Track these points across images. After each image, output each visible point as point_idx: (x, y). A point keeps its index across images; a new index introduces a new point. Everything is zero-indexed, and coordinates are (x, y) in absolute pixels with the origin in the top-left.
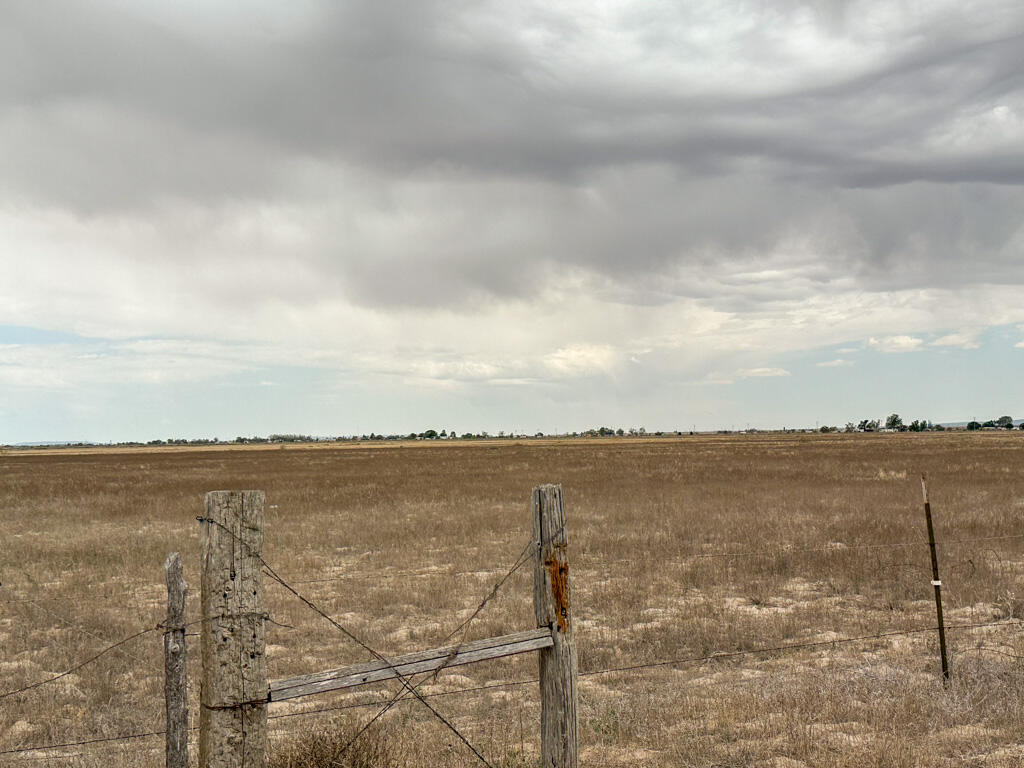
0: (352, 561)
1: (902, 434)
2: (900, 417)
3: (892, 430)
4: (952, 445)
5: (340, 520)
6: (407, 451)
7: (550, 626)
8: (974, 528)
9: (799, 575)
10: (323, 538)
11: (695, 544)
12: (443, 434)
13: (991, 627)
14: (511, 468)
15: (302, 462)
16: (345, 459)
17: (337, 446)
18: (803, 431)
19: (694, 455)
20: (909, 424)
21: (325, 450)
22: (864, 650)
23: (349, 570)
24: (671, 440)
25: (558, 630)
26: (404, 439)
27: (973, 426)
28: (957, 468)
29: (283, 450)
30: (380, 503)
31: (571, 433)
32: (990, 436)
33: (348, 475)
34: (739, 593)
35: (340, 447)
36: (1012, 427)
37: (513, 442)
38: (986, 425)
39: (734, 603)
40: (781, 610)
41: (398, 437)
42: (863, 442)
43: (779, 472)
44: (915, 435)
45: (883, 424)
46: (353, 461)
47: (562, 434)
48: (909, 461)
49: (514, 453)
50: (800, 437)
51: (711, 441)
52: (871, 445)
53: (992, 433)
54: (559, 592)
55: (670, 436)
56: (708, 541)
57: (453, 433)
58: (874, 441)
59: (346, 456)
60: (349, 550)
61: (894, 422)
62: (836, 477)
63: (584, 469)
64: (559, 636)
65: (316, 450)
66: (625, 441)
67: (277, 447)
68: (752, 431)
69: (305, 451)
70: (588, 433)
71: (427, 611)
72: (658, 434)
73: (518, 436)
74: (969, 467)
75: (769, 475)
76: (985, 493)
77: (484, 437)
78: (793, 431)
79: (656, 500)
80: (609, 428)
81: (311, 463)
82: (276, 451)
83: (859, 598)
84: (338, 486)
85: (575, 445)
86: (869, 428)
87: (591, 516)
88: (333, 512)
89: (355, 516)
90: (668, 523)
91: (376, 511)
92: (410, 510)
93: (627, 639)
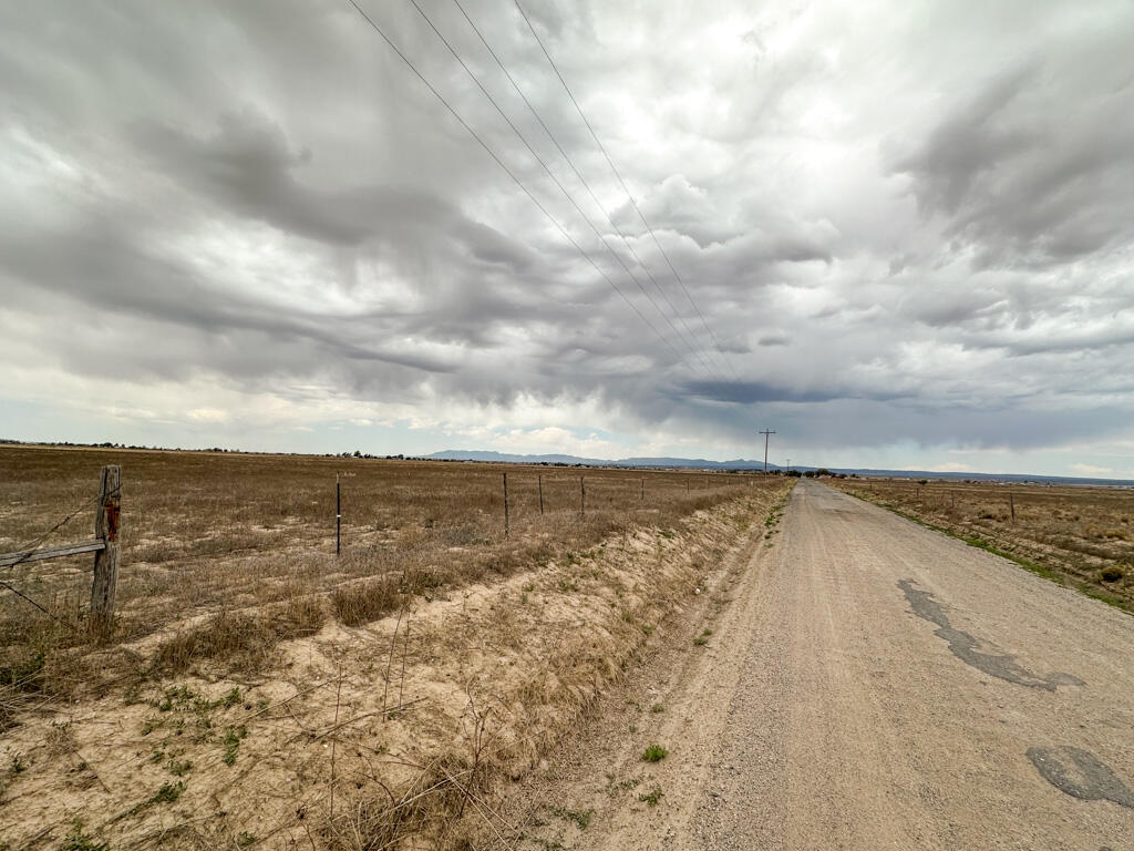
0: (21, 509)
1: (359, 459)
2: (360, 452)
3: (356, 457)
5: (22, 487)
7: (104, 538)
8: (375, 495)
9: (292, 515)
11: (244, 502)
12: (116, 445)
13: (367, 534)
17: (40, 448)
20: (363, 455)
22: (311, 546)
25: (109, 540)
27: (388, 458)
28: (377, 473)
30: (56, 478)
33: (39, 463)
34: (259, 523)
36: (403, 458)
38: (393, 457)
39: (255, 528)
40: (278, 530)
42: (342, 461)
43: (300, 472)
44: (365, 459)
45: (353, 455)
48: (359, 469)
50: (316, 459)
52: (345, 463)
53: (395, 461)
54: (112, 521)
56: (253, 500)
57: (123, 445)
58: (347, 461)
60: (20, 504)
61: (357, 454)
62: (324, 475)
63: (199, 466)
64: (110, 544)
66: (227, 455)
71: (65, 536)
74: (382, 473)
75: (295, 473)
76: (384, 483)
79: (233, 482)
80: (220, 448)
83: (317, 524)
84: (27, 468)
86: (346, 455)
87: (193, 489)
88: (18, 482)
89: (34, 485)
90: (235, 492)
91: (51, 483)
92: (76, 483)
93: (189, 546)
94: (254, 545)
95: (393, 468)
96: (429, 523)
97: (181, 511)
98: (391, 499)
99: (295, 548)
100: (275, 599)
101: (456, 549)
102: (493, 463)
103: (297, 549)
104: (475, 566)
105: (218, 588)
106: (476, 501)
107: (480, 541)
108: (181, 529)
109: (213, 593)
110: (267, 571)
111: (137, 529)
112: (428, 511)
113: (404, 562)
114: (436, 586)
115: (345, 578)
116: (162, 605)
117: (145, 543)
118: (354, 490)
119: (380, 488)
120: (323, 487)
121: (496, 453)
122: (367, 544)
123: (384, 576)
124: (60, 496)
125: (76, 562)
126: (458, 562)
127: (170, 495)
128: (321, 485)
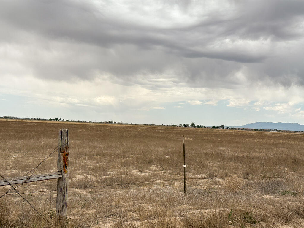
0: (20, 155)
1: (194, 128)
2: (194, 123)
3: (192, 127)
4: (207, 132)
5: (20, 143)
6: (48, 124)
7: (61, 171)
8: (206, 154)
9: (155, 164)
10: (13, 147)
11: (127, 155)
12: (60, 119)
13: (203, 180)
14: (79, 131)
15: (12, 125)
16: (27, 125)
18: (168, 126)
19: (135, 130)
20: (197, 126)
21: (21, 122)
22: (167, 185)
23: (19, 157)
24: (130, 126)
25: (64, 173)
26: (47, 120)
27: (214, 127)
28: (206, 138)
29: (7, 121)
30: (34, 138)
31: (100, 122)
32: (218, 130)
33: (26, 129)
34: (136, 169)
35: (26, 121)
36: (224, 128)
37: (81, 123)
38: (217, 127)
39: (134, 172)
40: (147, 174)
41: (46, 119)
42: (184, 130)
43: (158, 136)
44: (198, 129)
45: (190, 125)
46: (29, 125)
47: (98, 122)
48: (194, 135)
49: (81, 126)
50: (166, 127)
51: (140, 127)
52: (185, 131)
53: (218, 129)
54: (65, 162)
55: (129, 124)
56: (132, 154)
57: (64, 119)
58: (186, 130)
59: (27, 124)
60: (20, 152)
61: (193, 125)
62: (173, 139)
63: (102, 132)
65: (18, 122)
66: (116, 125)
67: (5, 120)
68: (153, 125)
69: (14, 122)
70: (105, 122)
72: (126, 124)
73: (84, 122)
74: (210, 138)
75: (155, 137)
76: (211, 145)
77: (73, 121)
78: (165, 125)
79: (120, 142)
80: (112, 121)
81: (15, 125)
82: (5, 121)
83: (170, 171)
84: (22, 133)
85: (100, 125)
86: (185, 126)
87: (99, 145)
88: (18, 140)
89: (25, 142)
90: (121, 149)
91: (32, 141)
92: (44, 141)
93: (99, 180)
94: (134, 182)
95: (217, 135)
96: (246, 176)
97: (94, 159)
98: (217, 157)
99: (158, 185)
100: (149, 217)
101: (268, 197)
102: (294, 132)
103: (159, 187)
104: (285, 211)
105: (117, 207)
106: (283, 161)
107: (288, 192)
108: (95, 170)
109: (114, 210)
110: (143, 199)
111: (73, 168)
112: (244, 166)
113: (230, 202)
114: (255, 223)
115: (191, 209)
116: (89, 214)
117: (78, 177)
118: (192, 149)
119: (209, 148)
120: (173, 146)
121: (297, 124)
122: (204, 187)
123: (217, 211)
124: (37, 148)
125: (46, 186)
126: (270, 206)
127: (88, 149)
128: (171, 146)
